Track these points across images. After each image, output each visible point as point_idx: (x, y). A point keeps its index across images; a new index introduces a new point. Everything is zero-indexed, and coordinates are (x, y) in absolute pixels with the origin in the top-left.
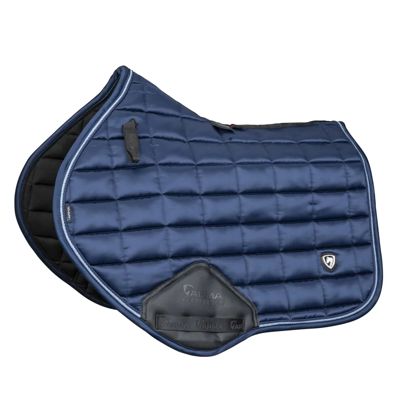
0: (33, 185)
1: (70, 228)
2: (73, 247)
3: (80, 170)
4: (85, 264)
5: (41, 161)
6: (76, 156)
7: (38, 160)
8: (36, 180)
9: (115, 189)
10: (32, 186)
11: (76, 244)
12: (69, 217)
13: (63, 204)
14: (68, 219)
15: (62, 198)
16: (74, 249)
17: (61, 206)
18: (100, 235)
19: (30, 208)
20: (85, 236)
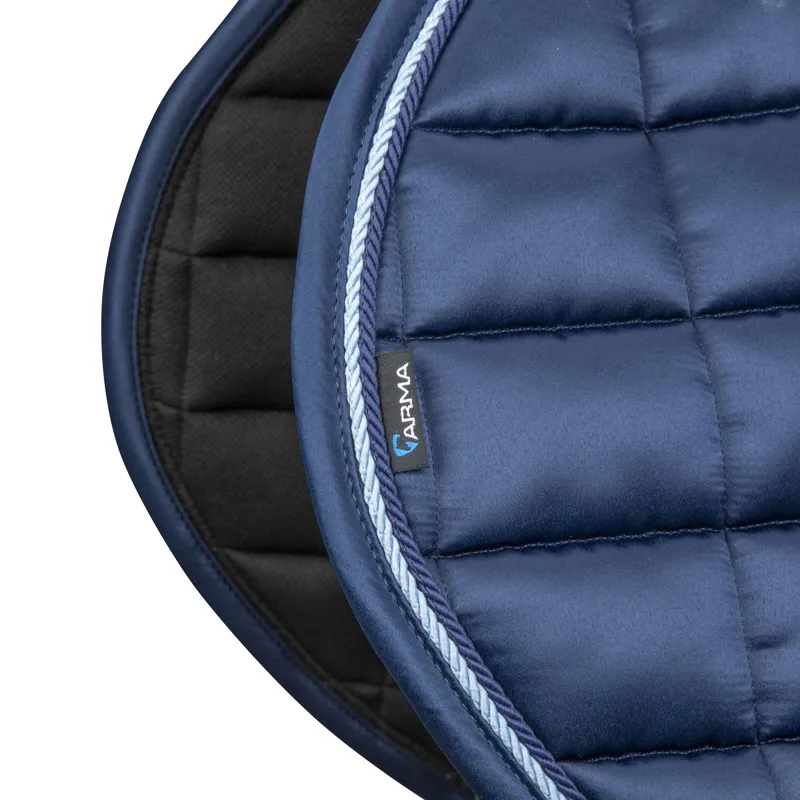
0: (197, 262)
1: (411, 510)
2: (437, 633)
3: (458, 126)
4: (521, 753)
5: (230, 119)
6: (425, 34)
7: (208, 114)
8: (205, 231)
9: (677, 250)
10: (186, 271)
11: (461, 618)
12: (410, 432)
13: (361, 342)
14: (402, 443)
15: (352, 303)
16: (450, 651)
17: (352, 356)
18: (605, 553)
19: (190, 394)
20: (511, 559)
